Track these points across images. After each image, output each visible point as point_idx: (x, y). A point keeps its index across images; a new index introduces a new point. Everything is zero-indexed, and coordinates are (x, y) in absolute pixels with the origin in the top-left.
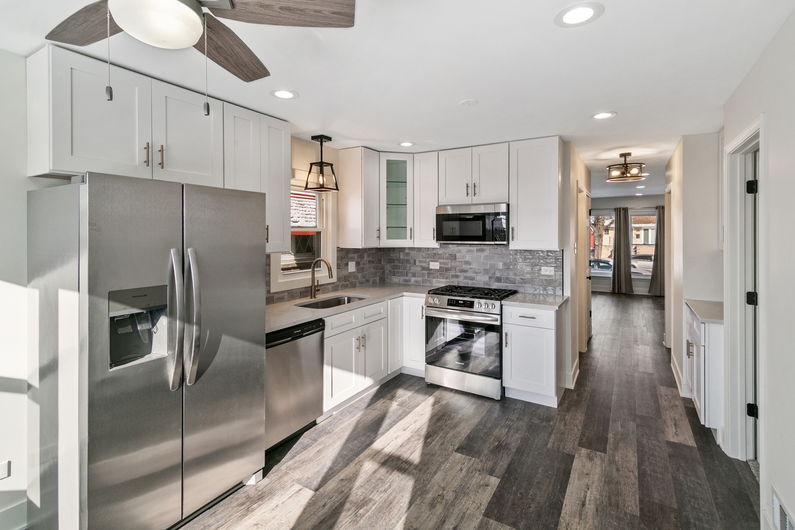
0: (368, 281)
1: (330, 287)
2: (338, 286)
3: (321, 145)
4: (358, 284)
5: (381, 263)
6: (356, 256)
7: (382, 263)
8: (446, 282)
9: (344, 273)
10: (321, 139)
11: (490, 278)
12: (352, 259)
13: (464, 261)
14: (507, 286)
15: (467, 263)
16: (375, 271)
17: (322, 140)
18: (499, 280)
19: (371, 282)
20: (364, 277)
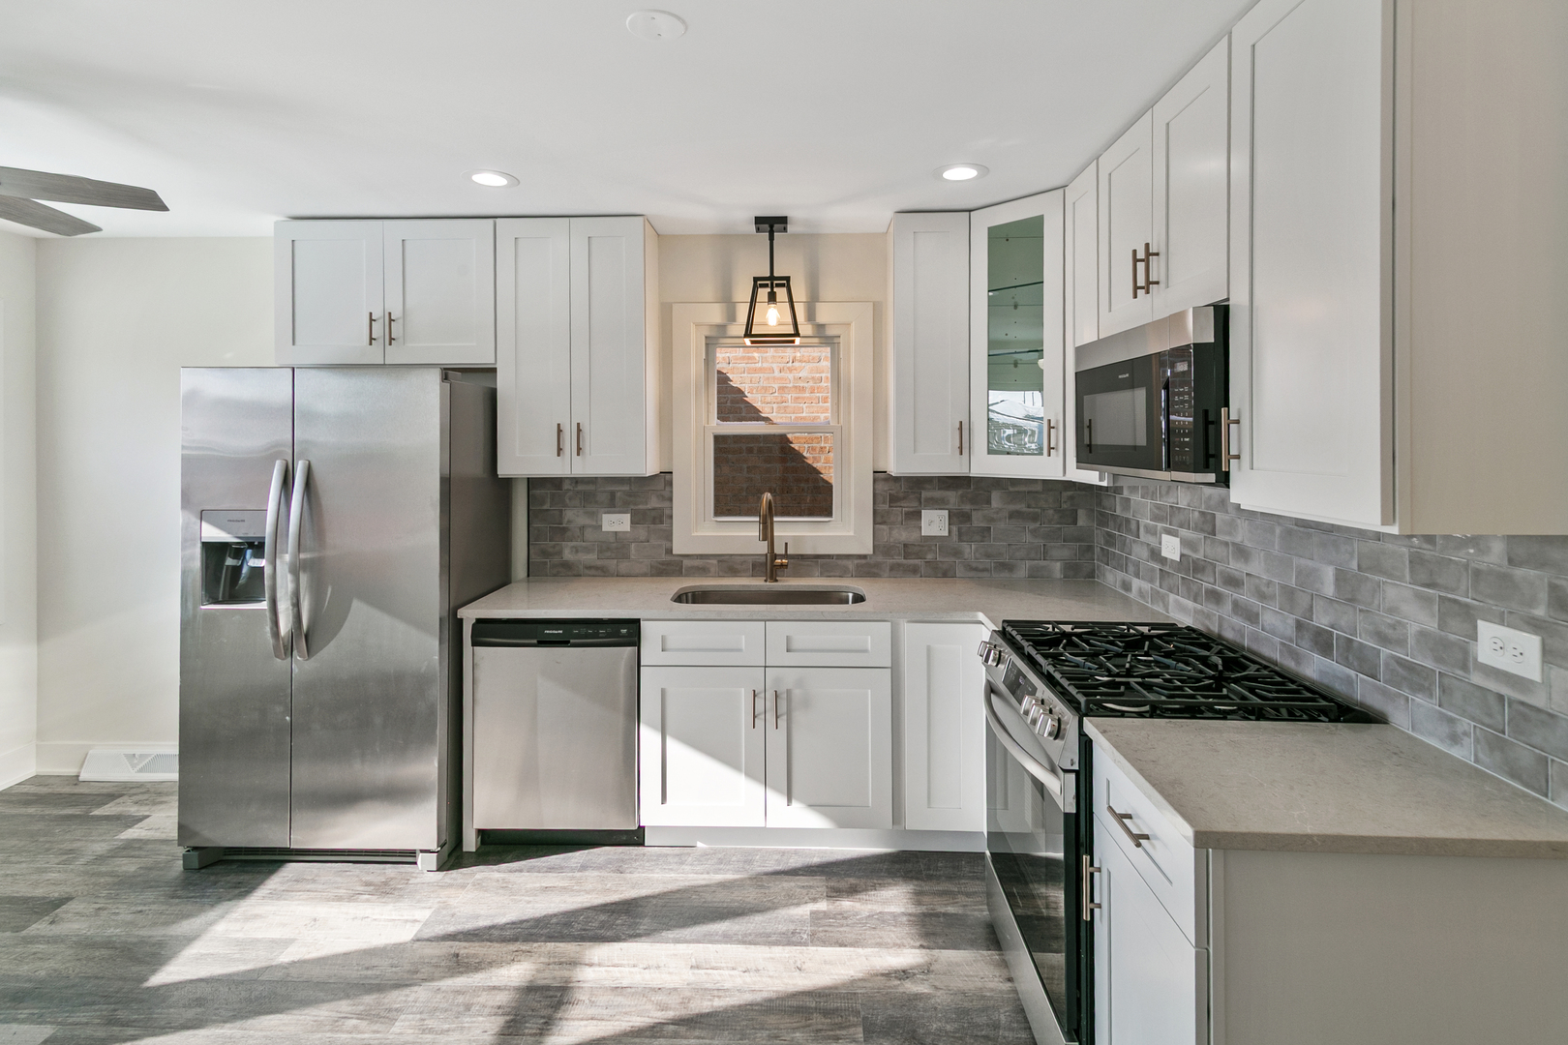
0: (1008, 567)
1: (850, 565)
2: (877, 565)
3: (771, 239)
4: (960, 571)
5: (1075, 522)
6: (952, 496)
7: (1081, 522)
8: (1196, 611)
9: (902, 535)
10: (771, 225)
11: (1299, 626)
12: (936, 504)
13: (1234, 544)
14: (1349, 681)
15: (1242, 553)
16: (1040, 542)
17: (771, 227)
18: (1323, 642)
19: (1022, 571)
20: (988, 556)
